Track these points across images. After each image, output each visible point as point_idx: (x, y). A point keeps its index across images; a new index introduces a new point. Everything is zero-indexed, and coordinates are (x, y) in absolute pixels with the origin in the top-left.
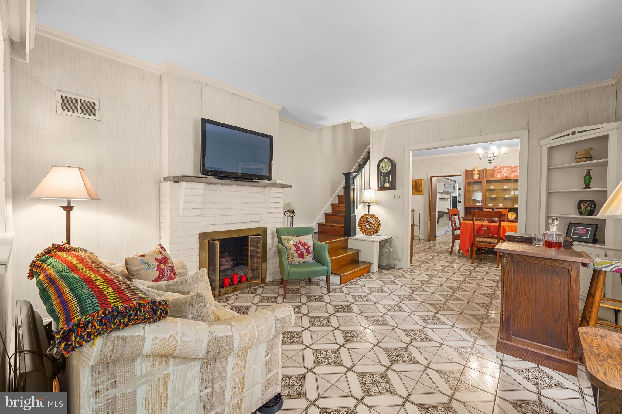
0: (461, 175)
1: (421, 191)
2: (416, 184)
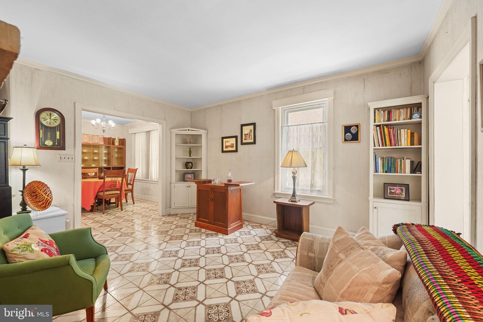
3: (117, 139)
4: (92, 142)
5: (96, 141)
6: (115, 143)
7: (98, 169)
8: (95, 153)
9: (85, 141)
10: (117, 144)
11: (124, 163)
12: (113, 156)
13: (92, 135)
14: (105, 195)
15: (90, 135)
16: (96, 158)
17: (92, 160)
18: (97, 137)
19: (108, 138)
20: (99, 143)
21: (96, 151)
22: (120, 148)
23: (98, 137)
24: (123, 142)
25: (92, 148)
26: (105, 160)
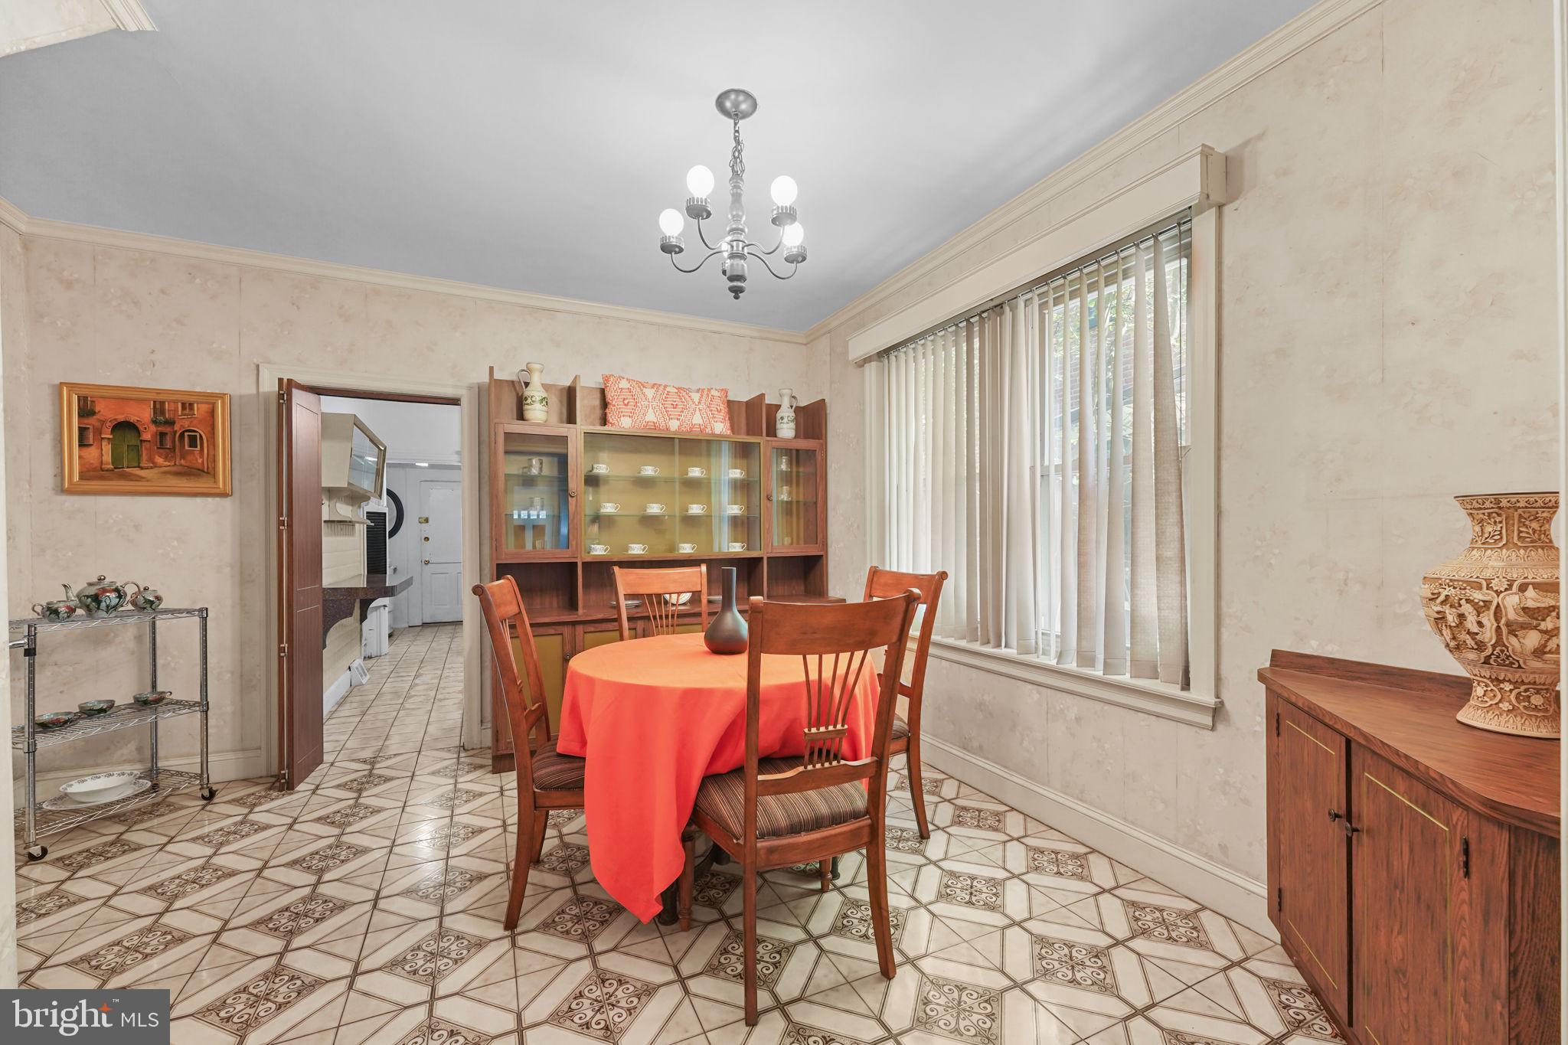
0: (454, 402)
1: (209, 472)
2: (171, 423)
3: (785, 403)
4: (678, 423)
5: (697, 419)
6: (778, 426)
7: (704, 568)
8: (691, 485)
9: (647, 419)
10: (786, 430)
11: (820, 537)
12: (774, 498)
13: (678, 389)
14: (762, 836)
15: (668, 389)
16: (696, 509)
17: (678, 519)
18: (698, 395)
19: (748, 403)
20: (708, 430)
21: (695, 472)
22: (798, 451)
23: (702, 395)
24: (812, 419)
25: (677, 458)
26: (735, 521)
